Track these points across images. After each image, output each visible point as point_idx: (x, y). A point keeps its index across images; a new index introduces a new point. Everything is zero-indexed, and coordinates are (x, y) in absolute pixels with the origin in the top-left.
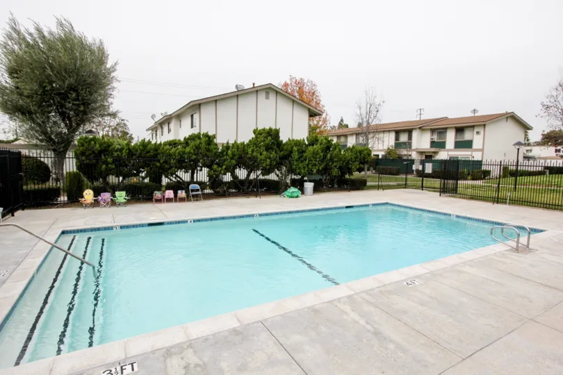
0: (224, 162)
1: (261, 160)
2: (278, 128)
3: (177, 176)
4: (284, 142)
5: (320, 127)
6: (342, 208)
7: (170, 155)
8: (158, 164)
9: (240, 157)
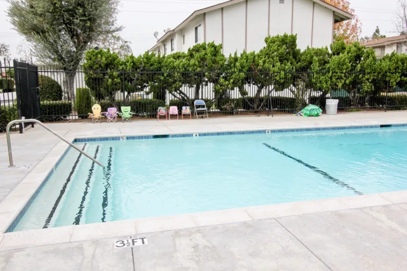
0: (232, 75)
1: (274, 73)
2: (294, 34)
3: (181, 92)
4: (302, 51)
5: (347, 38)
6: (376, 127)
7: (174, 68)
8: (162, 78)
9: (250, 70)
